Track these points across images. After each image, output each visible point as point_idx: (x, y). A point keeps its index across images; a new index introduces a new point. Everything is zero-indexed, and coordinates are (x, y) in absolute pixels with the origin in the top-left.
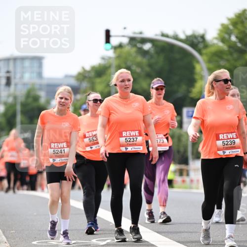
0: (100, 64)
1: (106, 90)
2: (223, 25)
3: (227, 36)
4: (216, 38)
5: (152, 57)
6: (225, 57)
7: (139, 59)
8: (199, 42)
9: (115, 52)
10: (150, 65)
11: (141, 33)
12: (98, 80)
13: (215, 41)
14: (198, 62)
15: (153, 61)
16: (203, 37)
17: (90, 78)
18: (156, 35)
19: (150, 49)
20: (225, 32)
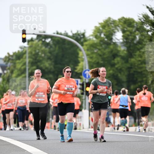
0: (19, 51)
1: (23, 68)
2: (96, 27)
3: (98, 34)
4: (92, 35)
5: (51, 47)
6: (98, 47)
7: (43, 48)
8: (81, 38)
9: (28, 44)
10: (50, 52)
11: (44, 32)
12: (18, 61)
13: (91, 37)
14: (81, 50)
15: (52, 49)
16: (83, 34)
17: (13, 60)
18: (54, 33)
19: (50, 42)
20: (98, 31)
